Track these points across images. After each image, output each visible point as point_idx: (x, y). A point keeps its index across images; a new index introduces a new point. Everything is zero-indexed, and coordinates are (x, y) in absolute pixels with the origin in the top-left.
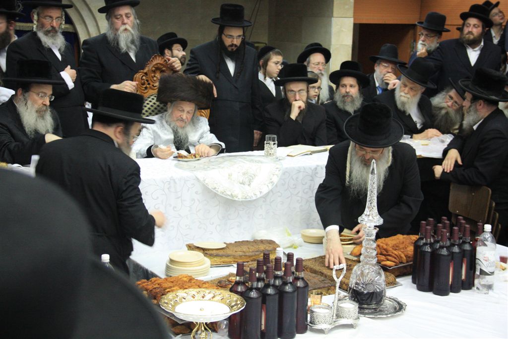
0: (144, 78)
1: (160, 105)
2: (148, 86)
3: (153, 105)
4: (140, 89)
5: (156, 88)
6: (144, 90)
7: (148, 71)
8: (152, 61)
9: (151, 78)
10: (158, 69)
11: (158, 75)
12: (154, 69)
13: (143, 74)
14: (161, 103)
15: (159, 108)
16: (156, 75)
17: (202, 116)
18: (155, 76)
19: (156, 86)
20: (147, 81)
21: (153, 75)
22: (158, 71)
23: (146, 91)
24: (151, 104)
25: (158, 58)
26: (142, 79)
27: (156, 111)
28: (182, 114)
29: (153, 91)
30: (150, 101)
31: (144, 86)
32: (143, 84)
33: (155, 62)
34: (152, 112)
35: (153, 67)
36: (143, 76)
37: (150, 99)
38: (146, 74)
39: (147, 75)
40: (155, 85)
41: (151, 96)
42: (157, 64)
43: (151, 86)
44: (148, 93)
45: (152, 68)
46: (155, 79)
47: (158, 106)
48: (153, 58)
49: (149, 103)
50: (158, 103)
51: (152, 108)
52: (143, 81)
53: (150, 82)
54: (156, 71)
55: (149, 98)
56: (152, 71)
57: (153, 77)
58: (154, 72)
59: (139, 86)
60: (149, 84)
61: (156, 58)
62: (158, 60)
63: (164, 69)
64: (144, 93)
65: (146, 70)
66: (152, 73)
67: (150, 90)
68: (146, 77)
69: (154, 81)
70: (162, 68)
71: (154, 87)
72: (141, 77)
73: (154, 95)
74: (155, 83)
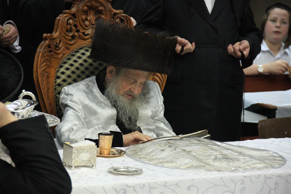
0: (71, 21)
1: (93, 63)
2: (76, 33)
3: (83, 63)
4: (65, 38)
5: (87, 37)
6: (70, 40)
7: (77, 11)
9: (82, 23)
10: (92, 8)
11: (91, 17)
12: (86, 8)
13: (70, 16)
14: (95, 61)
15: (91, 68)
16: (89, 18)
17: (155, 80)
18: (87, 20)
19: (88, 34)
20: (75, 26)
21: (84, 17)
22: (91, 11)
23: (72, 42)
24: (80, 61)
26: (67, 24)
27: (87, 72)
28: (132, 86)
29: (84, 42)
31: (71, 34)
32: (70, 30)
34: (81, 74)
35: (85, 5)
36: (69, 19)
37: (78, 54)
38: (74, 15)
39: (75, 17)
40: (86, 33)
41: (81, 49)
43: (81, 33)
44: (74, 46)
45: (83, 6)
46: (87, 23)
47: (91, 65)
49: (77, 59)
50: (90, 61)
51: (82, 68)
52: (69, 27)
53: (79, 28)
54: (89, 12)
55: (77, 52)
56: (83, 11)
57: (83, 21)
58: (86, 13)
59: (63, 34)
60: (78, 31)
63: (101, 8)
64: (70, 45)
65: (74, 10)
66: (83, 15)
67: (79, 40)
68: (73, 20)
69: (86, 26)
70: (99, 6)
71: (86, 35)
72: (66, 21)
73: (86, 48)
74: (87, 29)
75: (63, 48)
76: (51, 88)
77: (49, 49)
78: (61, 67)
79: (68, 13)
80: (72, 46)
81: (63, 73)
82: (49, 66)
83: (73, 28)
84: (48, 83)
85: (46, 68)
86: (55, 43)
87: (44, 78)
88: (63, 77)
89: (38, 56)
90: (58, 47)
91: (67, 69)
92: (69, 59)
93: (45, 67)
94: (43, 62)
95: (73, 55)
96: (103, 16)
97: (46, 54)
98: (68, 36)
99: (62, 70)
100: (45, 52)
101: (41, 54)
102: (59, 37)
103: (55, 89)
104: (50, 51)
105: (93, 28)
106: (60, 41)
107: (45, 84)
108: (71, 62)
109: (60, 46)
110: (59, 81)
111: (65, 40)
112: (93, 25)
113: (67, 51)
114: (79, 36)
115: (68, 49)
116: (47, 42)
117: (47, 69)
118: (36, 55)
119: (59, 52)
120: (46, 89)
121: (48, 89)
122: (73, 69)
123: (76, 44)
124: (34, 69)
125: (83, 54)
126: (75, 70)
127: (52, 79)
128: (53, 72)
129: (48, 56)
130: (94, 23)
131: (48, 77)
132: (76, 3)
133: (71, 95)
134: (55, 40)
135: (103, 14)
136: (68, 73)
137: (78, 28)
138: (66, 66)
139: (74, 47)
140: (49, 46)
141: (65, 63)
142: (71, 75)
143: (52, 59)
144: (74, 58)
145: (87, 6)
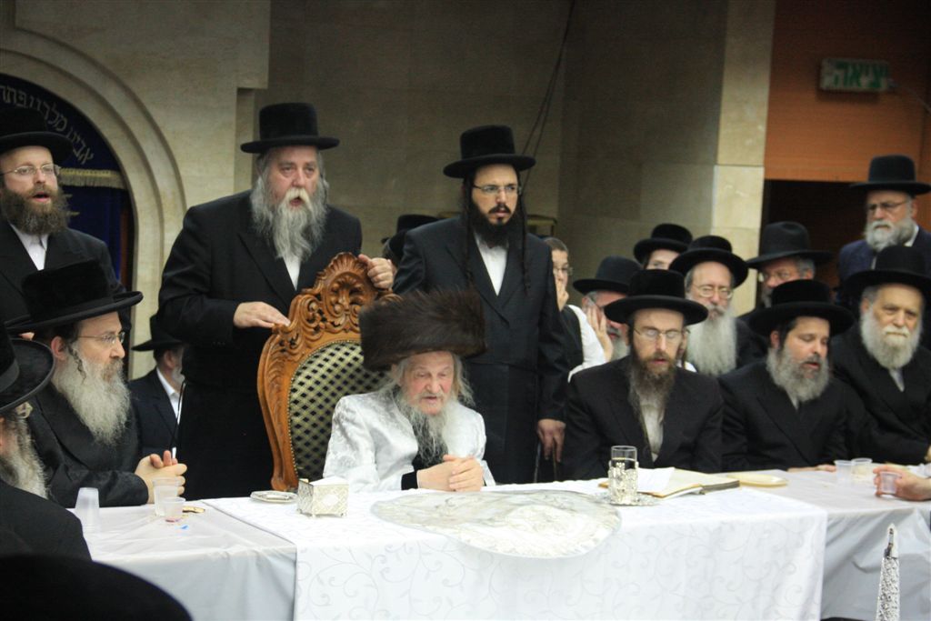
0: (314, 305)
2: (321, 324)
3: (332, 368)
4: (304, 330)
5: (338, 329)
6: (312, 334)
7: (324, 290)
8: (332, 266)
9: (330, 308)
10: (345, 286)
11: (345, 300)
12: (336, 285)
13: (313, 298)
16: (340, 301)
18: (337, 303)
19: (339, 325)
20: (321, 312)
21: (333, 299)
22: (345, 290)
23: (315, 337)
25: (345, 261)
26: (309, 310)
29: (333, 336)
30: (326, 360)
31: (314, 325)
32: (311, 320)
33: (338, 272)
35: (335, 281)
36: (311, 302)
37: (325, 355)
38: (318, 296)
39: (320, 299)
40: (337, 323)
41: (328, 347)
42: (342, 275)
43: (328, 324)
44: (320, 342)
45: (332, 283)
46: (338, 308)
48: (336, 261)
49: (323, 363)
51: (330, 376)
52: (311, 314)
53: (326, 315)
54: (340, 292)
55: (323, 351)
56: (333, 290)
57: (333, 305)
58: (336, 292)
59: (302, 324)
60: (324, 320)
61: (342, 262)
62: (345, 267)
63: (358, 286)
64: (313, 341)
65: (319, 288)
66: (331, 295)
67: (326, 333)
68: (317, 303)
69: (336, 312)
70: (355, 284)
71: (335, 326)
72: (306, 305)
73: (336, 346)
74: (337, 318)
75: (301, 346)
76: (283, 407)
77: (280, 348)
78: (299, 374)
79: (311, 294)
80: (316, 343)
81: (302, 384)
82: (280, 374)
83: (317, 315)
84: (279, 399)
85: (276, 377)
86: (290, 339)
87: (274, 392)
88: (302, 389)
89: (265, 359)
90: (294, 344)
91: (308, 377)
92: (311, 362)
93: (274, 375)
94: (272, 368)
95: (317, 357)
96: (361, 298)
97: (276, 355)
98: (310, 327)
99: (301, 379)
100: (276, 352)
101: (269, 355)
102: (296, 329)
103: (290, 408)
104: (283, 351)
105: (346, 315)
106: (298, 335)
107: (275, 400)
108: (314, 366)
109: (298, 342)
110: (295, 396)
111: (305, 334)
112: (347, 310)
113: (308, 350)
114: (326, 328)
115: (309, 347)
116: (278, 337)
117: (278, 378)
118: (262, 356)
119: (295, 351)
120: (276, 408)
121: (280, 407)
122: (317, 377)
123: (322, 339)
124: (259, 378)
125: (332, 355)
126: (320, 380)
127: (285, 393)
128: (286, 381)
129: (279, 358)
130: (347, 307)
131: (279, 390)
132: (323, 278)
133: (353, 412)
134: (290, 335)
135: (362, 294)
136: (310, 383)
137: (324, 316)
138: (307, 372)
139: (318, 345)
140: (281, 343)
141: (305, 368)
142: (314, 386)
143: (285, 363)
144: (319, 361)
145: (339, 283)
